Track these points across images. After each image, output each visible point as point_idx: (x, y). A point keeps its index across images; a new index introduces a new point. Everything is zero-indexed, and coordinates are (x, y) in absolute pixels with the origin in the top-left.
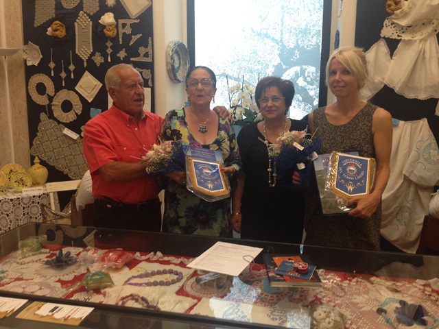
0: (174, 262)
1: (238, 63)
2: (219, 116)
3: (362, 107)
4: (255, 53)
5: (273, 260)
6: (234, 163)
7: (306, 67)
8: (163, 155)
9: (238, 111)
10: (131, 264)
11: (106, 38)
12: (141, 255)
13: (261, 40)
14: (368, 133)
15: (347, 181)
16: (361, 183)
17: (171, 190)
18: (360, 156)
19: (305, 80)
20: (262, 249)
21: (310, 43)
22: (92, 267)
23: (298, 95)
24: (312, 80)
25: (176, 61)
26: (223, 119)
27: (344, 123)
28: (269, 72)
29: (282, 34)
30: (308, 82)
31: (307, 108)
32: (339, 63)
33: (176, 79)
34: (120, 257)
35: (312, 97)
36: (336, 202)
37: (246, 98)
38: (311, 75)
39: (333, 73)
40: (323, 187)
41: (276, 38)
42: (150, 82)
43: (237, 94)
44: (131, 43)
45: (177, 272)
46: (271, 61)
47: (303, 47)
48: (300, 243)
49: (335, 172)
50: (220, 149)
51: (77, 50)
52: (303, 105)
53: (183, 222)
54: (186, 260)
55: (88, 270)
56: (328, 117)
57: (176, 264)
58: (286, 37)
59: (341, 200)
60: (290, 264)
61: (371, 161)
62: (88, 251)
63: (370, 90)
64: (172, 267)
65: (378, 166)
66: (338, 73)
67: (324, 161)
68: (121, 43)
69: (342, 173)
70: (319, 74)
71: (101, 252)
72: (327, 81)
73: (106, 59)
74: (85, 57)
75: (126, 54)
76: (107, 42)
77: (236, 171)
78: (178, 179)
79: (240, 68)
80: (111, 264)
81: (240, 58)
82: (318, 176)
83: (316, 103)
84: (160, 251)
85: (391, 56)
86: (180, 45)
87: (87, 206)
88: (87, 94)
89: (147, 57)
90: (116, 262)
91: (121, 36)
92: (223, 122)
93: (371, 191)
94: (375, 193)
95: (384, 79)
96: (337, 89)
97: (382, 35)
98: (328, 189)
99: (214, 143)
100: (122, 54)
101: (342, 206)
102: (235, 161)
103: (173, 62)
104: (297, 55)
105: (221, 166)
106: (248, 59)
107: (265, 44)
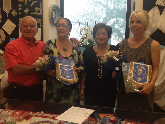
0: (49, 117)
1: (85, 16)
2: (73, 43)
3: (146, 40)
4: (94, 11)
5: (99, 116)
6: (81, 66)
7: (119, 19)
8: (44, 62)
9: (85, 40)
10: (27, 118)
11: (19, 3)
12: (33, 113)
13: (97, 5)
14: (149, 53)
15: (138, 76)
16: (145, 77)
17: (49, 80)
18: (144, 64)
19: (119, 25)
20: (94, 110)
21: (121, 7)
22: (7, 119)
23: (115, 33)
24: (122, 25)
25: (54, 15)
26: (75, 44)
27: (137, 47)
28: (101, 21)
29: (107, 2)
30: (120, 26)
31: (119, 39)
32: (136, 17)
33: (54, 24)
34: (22, 114)
35: (122, 34)
36: (132, 86)
37: (89, 34)
38: (122, 23)
39: (133, 22)
40: (126, 79)
41: (104, 4)
42: (41, 25)
43: (84, 32)
44: (31, 5)
45: (51, 122)
46: (101, 16)
47: (118, 9)
48: (114, 107)
49: (132, 72)
50: (73, 59)
51: (3, 8)
52: (117, 38)
53: (55, 96)
54: (56, 116)
55: (5, 121)
56: (129, 44)
57: (50, 118)
58: (109, 4)
59: (135, 86)
60: (107, 118)
61: (150, 67)
62: (5, 111)
63: (150, 31)
64: (48, 119)
65: (153, 69)
66: (135, 22)
67: (127, 66)
68: (26, 5)
69: (136, 72)
70: (125, 23)
71: (12, 112)
72: (129, 26)
73: (18, 13)
74: (7, 12)
75: (28, 11)
77: (82, 70)
78: (52, 74)
79: (86, 19)
80: (17, 118)
81: (86, 14)
82: (124, 74)
83: (124, 37)
84: (43, 111)
85: (161, 14)
86: (56, 7)
87: (6, 88)
88: (8, 31)
89: (39, 12)
90: (20, 117)
91: (26, 2)
92: (75, 46)
93: (150, 82)
94: (151, 83)
95: (157, 26)
96: (134, 30)
97: (156, 4)
98: (128, 80)
99: (71, 56)
100: (27, 11)
101: (135, 89)
102: (81, 65)
103: (53, 15)
104: (115, 13)
105: (74, 67)
106: (90, 14)
107: (99, 7)
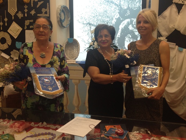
0: (52, 128)
5: (105, 128)
12: (35, 124)
13: (109, 5)
16: (155, 81)
19: (133, 26)
22: (6, 131)
25: (62, 16)
27: (145, 49)
28: (114, 22)
29: (120, 1)
35: (137, 36)
44: (38, 6)
45: (53, 134)
47: (132, 8)
54: (59, 126)
55: (3, 132)
56: (137, 46)
58: (122, 3)
59: (144, 91)
60: (114, 130)
61: (160, 69)
62: (5, 121)
64: (50, 131)
66: (142, 23)
68: (32, 6)
69: (145, 76)
73: (24, 15)
74: (13, 14)
76: (25, 6)
77: (66, 78)
80: (16, 129)
84: (45, 122)
85: (179, 13)
86: (65, 7)
87: (9, 96)
88: (14, 34)
89: (47, 14)
90: (19, 128)
91: (32, 2)
92: (56, 51)
94: (162, 87)
97: (174, 2)
99: (49, 64)
100: (33, 12)
101: (145, 94)
105: (55, 76)
106: (102, 15)
107: (111, 7)
